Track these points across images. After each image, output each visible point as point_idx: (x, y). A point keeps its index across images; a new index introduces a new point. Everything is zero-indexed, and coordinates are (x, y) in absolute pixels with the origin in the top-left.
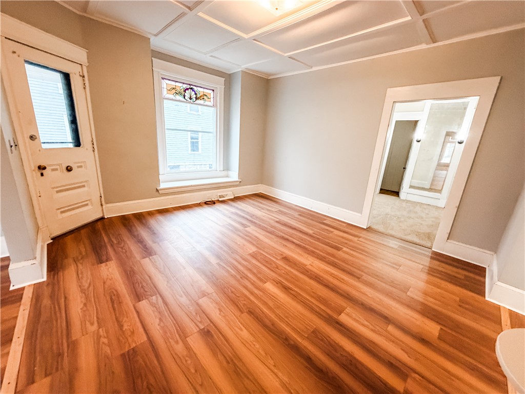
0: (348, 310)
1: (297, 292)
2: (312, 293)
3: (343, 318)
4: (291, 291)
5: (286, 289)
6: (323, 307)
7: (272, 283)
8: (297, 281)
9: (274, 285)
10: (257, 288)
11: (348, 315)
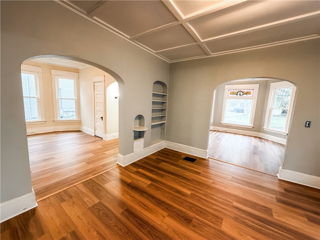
0: (145, 186)
1: (172, 191)
2: (163, 191)
3: (149, 182)
4: (175, 191)
5: (178, 192)
6: (158, 185)
7: (187, 194)
8: (173, 198)
9: (185, 193)
10: (194, 190)
11: (146, 184)
